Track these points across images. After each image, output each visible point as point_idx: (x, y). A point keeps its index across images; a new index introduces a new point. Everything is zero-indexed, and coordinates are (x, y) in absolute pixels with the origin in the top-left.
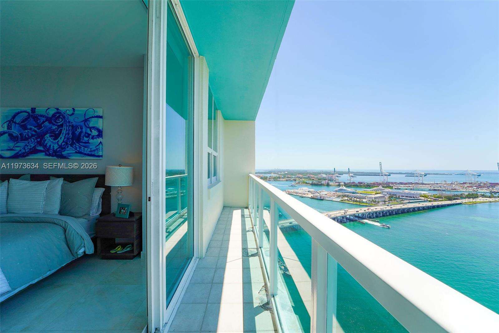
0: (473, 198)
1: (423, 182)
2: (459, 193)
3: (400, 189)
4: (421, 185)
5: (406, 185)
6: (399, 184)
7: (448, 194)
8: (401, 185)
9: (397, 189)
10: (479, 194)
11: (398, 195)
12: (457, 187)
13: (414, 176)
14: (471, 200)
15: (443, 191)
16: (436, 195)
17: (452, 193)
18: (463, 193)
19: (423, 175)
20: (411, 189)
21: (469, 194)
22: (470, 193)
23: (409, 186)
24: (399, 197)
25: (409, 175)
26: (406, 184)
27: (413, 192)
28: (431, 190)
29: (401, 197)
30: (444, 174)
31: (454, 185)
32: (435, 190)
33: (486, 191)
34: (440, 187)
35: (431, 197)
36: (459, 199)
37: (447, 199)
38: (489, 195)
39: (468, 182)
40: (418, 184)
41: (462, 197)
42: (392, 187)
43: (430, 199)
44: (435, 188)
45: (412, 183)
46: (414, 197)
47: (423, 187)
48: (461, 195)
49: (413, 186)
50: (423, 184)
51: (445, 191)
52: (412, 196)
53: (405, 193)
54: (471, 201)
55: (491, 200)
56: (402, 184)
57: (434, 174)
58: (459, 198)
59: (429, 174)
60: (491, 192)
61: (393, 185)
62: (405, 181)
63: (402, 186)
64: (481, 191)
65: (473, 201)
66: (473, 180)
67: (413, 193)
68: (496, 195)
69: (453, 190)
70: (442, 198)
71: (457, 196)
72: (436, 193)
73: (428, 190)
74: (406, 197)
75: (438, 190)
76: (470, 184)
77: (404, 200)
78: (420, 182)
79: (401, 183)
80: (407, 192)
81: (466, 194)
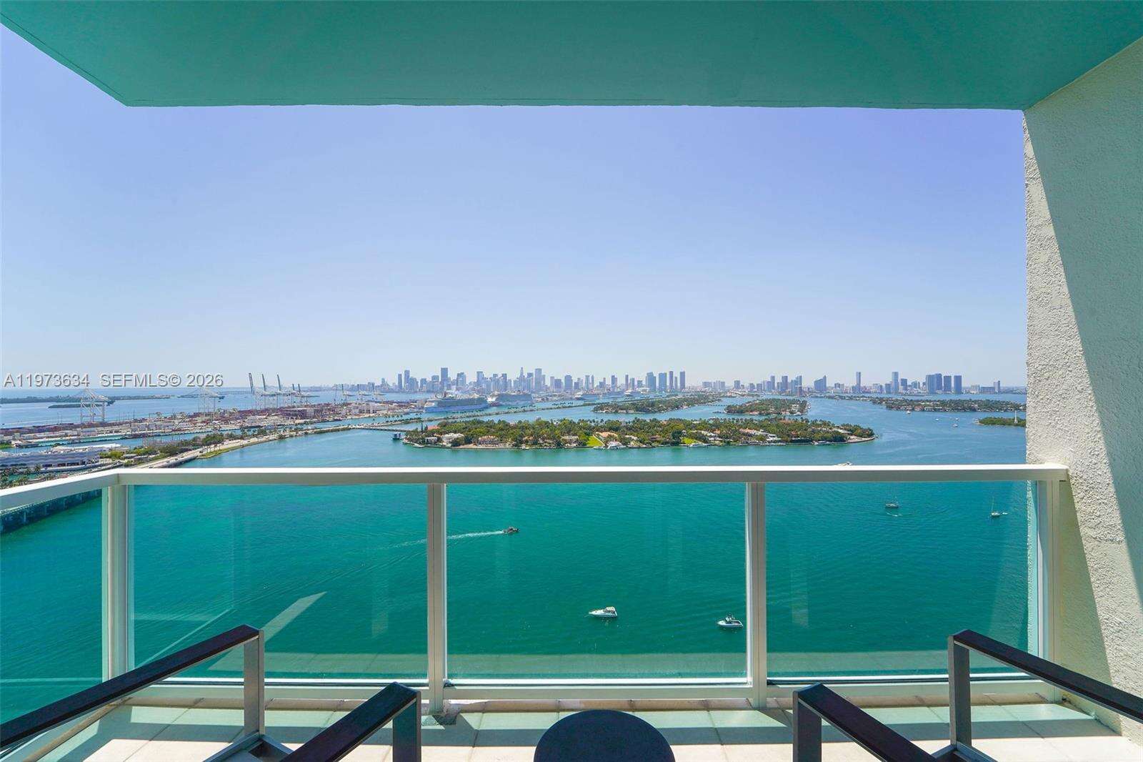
0: (216, 444)
1: (106, 420)
2: (189, 438)
3: (36, 446)
4: (100, 429)
5: (57, 434)
6: (30, 431)
7: (166, 441)
8: (38, 435)
9: (27, 447)
10: (225, 433)
11: (32, 464)
12: (183, 426)
13: (79, 406)
14: (212, 448)
15: (156, 436)
16: (142, 447)
17: (177, 439)
18: (196, 435)
19: (104, 402)
20: (73, 443)
21: (208, 436)
22: (210, 434)
23: (66, 435)
24: (38, 468)
25: (63, 404)
26: (55, 429)
27: (80, 449)
28: (126, 438)
29: (43, 469)
30: (152, 398)
31: (176, 422)
32: (136, 437)
33: (234, 427)
34: (148, 427)
35: (128, 455)
36: (190, 450)
37: (167, 453)
38: (239, 433)
39: (201, 411)
40: (91, 425)
41: (195, 444)
42: (9, 443)
43: (126, 461)
44: (137, 433)
45: (72, 426)
46: (83, 463)
47: (104, 432)
48: (194, 439)
49: (76, 433)
50: (103, 424)
51: (159, 435)
52: (77, 459)
53: (55, 456)
54: (212, 450)
55: (245, 442)
56: (44, 431)
57: (130, 398)
58: (191, 447)
59: (118, 399)
60: (242, 428)
61: (11, 437)
62: (52, 422)
63: (42, 438)
64: (228, 428)
65: (216, 449)
66: (211, 406)
67: (81, 451)
68: (250, 433)
69: (177, 433)
70: (155, 453)
71: (187, 443)
72: (139, 442)
73: (119, 438)
74: (59, 465)
75: (144, 436)
76: (206, 415)
77: (52, 474)
78: (98, 419)
79: (40, 429)
80: (62, 452)
81: (203, 436)
